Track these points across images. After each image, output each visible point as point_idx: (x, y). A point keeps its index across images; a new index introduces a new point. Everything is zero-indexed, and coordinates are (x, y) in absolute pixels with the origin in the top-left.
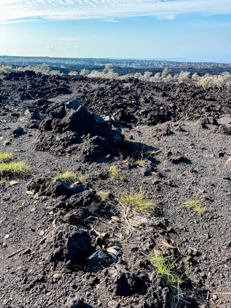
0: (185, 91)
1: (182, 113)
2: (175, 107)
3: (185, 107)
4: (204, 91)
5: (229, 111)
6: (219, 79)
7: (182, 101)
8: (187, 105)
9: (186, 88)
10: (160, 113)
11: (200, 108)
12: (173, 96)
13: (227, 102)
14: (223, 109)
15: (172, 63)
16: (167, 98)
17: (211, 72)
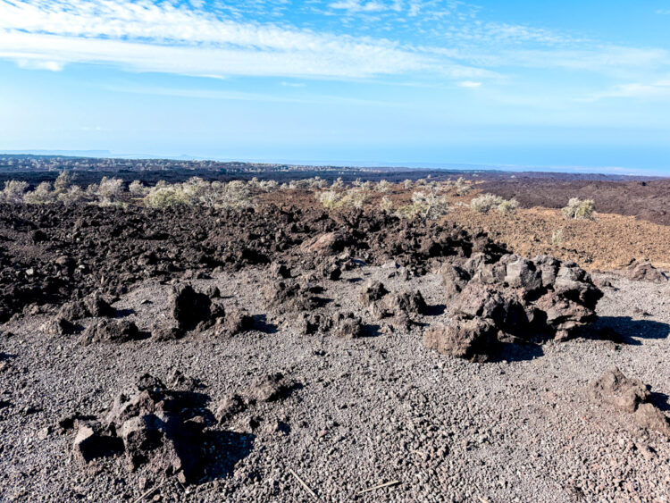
0: (95, 224)
1: (91, 276)
2: (71, 264)
3: (98, 261)
4: (145, 219)
5: (195, 257)
6: (186, 191)
7: (89, 247)
8: (102, 256)
9: (98, 217)
10: (26, 286)
11: (133, 258)
12: (67, 238)
13: (193, 238)
14: (184, 255)
15: (80, 160)
16: (49, 245)
17: (169, 177)
